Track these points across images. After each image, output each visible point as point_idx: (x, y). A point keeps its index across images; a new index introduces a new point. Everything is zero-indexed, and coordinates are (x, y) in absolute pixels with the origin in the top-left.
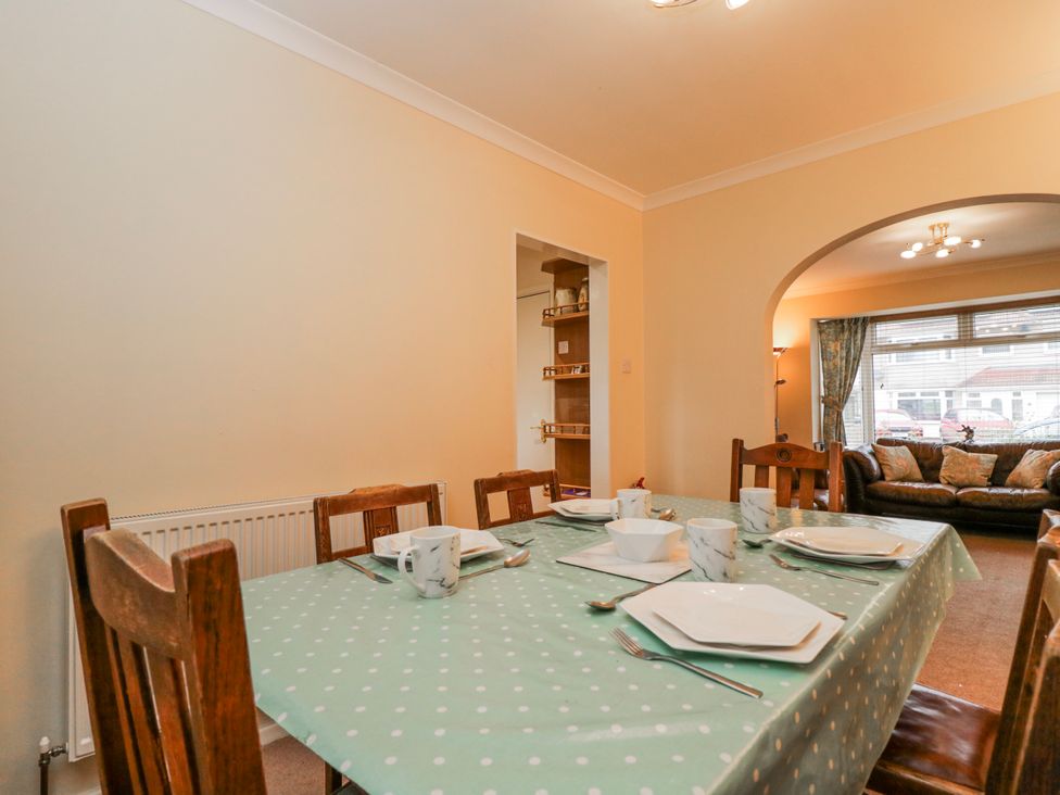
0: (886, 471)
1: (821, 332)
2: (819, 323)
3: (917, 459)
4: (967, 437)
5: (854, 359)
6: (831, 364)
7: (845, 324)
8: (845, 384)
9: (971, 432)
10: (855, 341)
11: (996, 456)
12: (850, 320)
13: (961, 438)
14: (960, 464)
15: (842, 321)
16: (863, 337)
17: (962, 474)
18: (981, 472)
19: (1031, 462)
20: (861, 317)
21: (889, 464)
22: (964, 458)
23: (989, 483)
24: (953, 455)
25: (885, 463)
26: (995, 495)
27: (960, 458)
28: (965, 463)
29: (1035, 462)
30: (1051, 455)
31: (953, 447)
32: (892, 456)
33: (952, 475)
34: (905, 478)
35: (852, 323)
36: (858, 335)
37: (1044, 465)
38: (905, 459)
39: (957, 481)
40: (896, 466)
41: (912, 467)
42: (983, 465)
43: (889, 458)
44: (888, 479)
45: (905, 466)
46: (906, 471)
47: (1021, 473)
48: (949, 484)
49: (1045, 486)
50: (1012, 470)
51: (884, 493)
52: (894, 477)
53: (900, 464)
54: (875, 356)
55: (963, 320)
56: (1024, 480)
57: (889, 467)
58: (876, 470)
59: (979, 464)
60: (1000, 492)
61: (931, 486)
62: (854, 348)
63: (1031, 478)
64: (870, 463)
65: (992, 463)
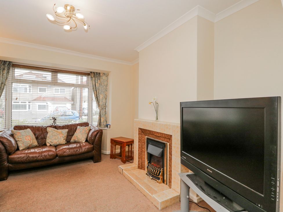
0: (20, 144)
4: (54, 122)
9: (56, 120)
10: (3, 73)
11: (67, 130)
13: (51, 123)
14: (55, 135)
16: (8, 72)
17: (56, 140)
18: (63, 138)
19: (81, 131)
20: (7, 61)
21: (22, 140)
22: (57, 132)
23: (66, 143)
24: (52, 132)
25: (19, 140)
26: (71, 148)
27: (55, 133)
28: (57, 135)
29: (82, 131)
30: (87, 128)
31: (51, 127)
32: (23, 136)
33: (52, 141)
34: (29, 146)
35: (2, 64)
36: (5, 71)
37: (85, 133)
38: (30, 136)
39: (54, 143)
40: (25, 140)
41: (33, 139)
42: (64, 134)
43: (21, 137)
44: (21, 149)
45: (30, 139)
46: (31, 142)
47: (77, 137)
48: (51, 145)
49: (87, 141)
50: (73, 135)
51: (19, 159)
52: (24, 148)
53: (27, 139)
54: (13, 84)
55: (53, 74)
56: (79, 139)
57: (21, 142)
58: (14, 145)
59: (62, 134)
60: (73, 147)
61: (44, 150)
62: (2, 77)
63: (81, 138)
64: (10, 141)
65: (66, 134)
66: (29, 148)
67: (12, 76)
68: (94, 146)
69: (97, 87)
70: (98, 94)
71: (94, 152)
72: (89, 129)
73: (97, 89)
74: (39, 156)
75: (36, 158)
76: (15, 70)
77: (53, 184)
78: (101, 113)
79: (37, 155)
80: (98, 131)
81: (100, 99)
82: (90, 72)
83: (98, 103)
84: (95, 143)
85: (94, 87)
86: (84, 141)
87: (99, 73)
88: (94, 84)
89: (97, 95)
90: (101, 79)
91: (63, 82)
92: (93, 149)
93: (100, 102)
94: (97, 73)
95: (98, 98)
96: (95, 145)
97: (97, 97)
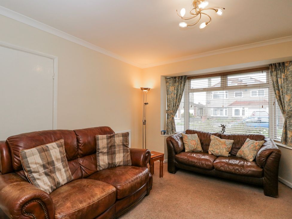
0: (186, 147)
1: (167, 82)
2: (166, 78)
3: (201, 140)
5: (180, 95)
6: (170, 96)
7: (177, 79)
8: (176, 105)
10: (181, 86)
11: (233, 141)
12: (179, 77)
14: (217, 145)
15: (175, 78)
16: (184, 85)
17: (218, 150)
18: (226, 149)
19: (248, 146)
20: (183, 76)
21: (188, 143)
22: (219, 142)
23: (229, 156)
24: (215, 140)
25: (186, 143)
26: (231, 164)
27: (218, 142)
28: (219, 144)
29: (250, 146)
30: (258, 144)
31: (215, 135)
32: (189, 139)
33: (214, 150)
34: (194, 150)
35: (180, 79)
36: (182, 84)
37: (254, 149)
38: (195, 141)
39: (215, 153)
40: (191, 144)
41: (197, 144)
42: (227, 145)
43: (188, 141)
44: (186, 151)
45: (195, 144)
46: (195, 147)
47: (243, 152)
48: (212, 154)
49: (254, 160)
50: (239, 148)
51: (182, 160)
52: (189, 151)
53: (192, 143)
54: (190, 93)
55: (222, 79)
56: (245, 155)
57: (187, 145)
58: (180, 147)
59: (225, 145)
60: (234, 163)
61: (203, 157)
62: (180, 90)
63: (247, 155)
64: (177, 143)
65: (231, 145)
66: (193, 152)
67: (188, 87)
68: (263, 171)
69: (280, 84)
70: (281, 94)
71: (265, 179)
72: (261, 145)
73: (280, 88)
74: (197, 162)
75: (194, 163)
76: (191, 82)
77: (201, 196)
78: (288, 123)
79: (196, 161)
80: (271, 151)
81: (285, 102)
82: (269, 65)
83: (282, 108)
84: (266, 167)
85: (275, 85)
86: (251, 160)
87: (283, 63)
88: (275, 80)
89: (280, 97)
90: (286, 71)
91: (261, 83)
92: (262, 174)
93: (286, 107)
94: (279, 64)
95: (282, 100)
96: (265, 170)
97: (280, 100)
